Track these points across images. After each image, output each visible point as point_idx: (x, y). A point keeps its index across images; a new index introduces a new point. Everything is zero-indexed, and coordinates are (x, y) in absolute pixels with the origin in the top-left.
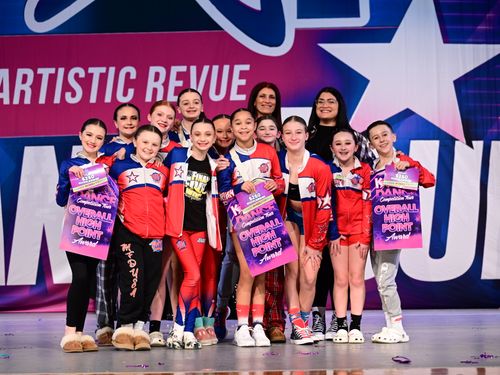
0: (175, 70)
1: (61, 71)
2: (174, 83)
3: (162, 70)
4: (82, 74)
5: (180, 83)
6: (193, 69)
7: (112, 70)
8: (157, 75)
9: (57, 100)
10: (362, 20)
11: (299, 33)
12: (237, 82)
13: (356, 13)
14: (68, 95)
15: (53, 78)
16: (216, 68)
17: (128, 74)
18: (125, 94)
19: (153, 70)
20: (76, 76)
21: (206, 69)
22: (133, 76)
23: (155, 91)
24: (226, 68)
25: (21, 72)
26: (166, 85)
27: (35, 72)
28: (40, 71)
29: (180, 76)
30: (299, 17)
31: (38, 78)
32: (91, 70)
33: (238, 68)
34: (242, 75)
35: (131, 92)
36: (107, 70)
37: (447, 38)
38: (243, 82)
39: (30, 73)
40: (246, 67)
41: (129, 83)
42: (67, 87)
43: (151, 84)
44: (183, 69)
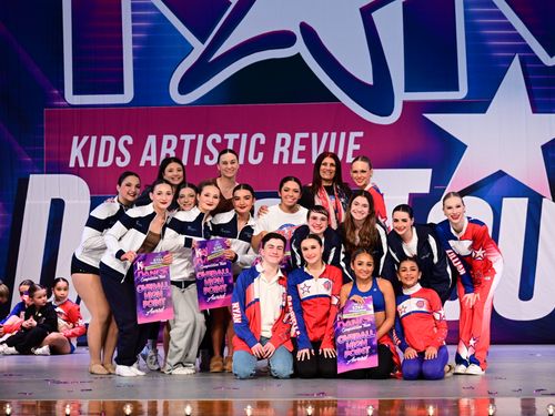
0: (298, 136)
1: (201, 137)
2: (298, 148)
3: (287, 136)
4: (219, 140)
5: (303, 148)
6: (315, 136)
7: (245, 136)
8: (283, 141)
9: (197, 162)
10: (461, 93)
11: (406, 104)
12: (353, 147)
13: (456, 88)
14: (207, 158)
15: (193, 144)
16: (334, 135)
17: (258, 140)
18: (256, 157)
19: (280, 136)
20: (214, 141)
21: (326, 135)
22: (263, 142)
23: (281, 154)
24: (343, 135)
25: (166, 138)
26: (291, 149)
27: (179, 138)
28: (183, 137)
29: (303, 141)
30: (406, 91)
31: (181, 144)
32: (226, 136)
33: (353, 135)
34: (357, 141)
35: (261, 155)
36: (241, 137)
37: (536, 109)
38: (358, 147)
39: (174, 139)
40: (361, 134)
41: (259, 147)
42: (205, 151)
43: (278, 148)
44: (306, 135)
